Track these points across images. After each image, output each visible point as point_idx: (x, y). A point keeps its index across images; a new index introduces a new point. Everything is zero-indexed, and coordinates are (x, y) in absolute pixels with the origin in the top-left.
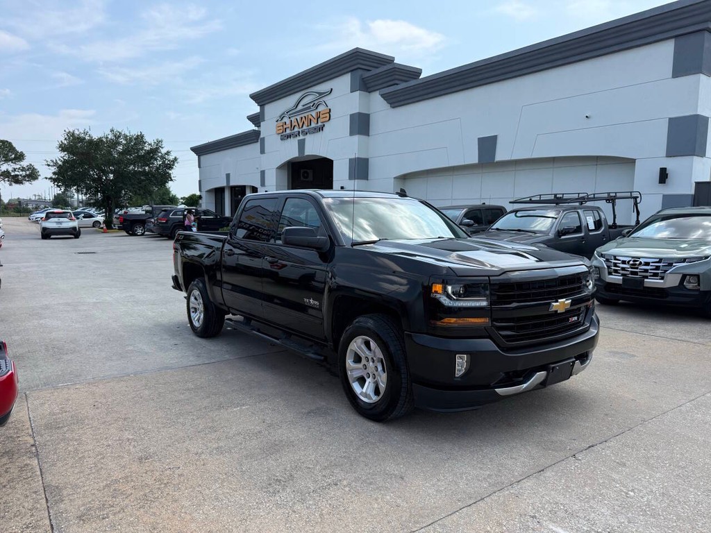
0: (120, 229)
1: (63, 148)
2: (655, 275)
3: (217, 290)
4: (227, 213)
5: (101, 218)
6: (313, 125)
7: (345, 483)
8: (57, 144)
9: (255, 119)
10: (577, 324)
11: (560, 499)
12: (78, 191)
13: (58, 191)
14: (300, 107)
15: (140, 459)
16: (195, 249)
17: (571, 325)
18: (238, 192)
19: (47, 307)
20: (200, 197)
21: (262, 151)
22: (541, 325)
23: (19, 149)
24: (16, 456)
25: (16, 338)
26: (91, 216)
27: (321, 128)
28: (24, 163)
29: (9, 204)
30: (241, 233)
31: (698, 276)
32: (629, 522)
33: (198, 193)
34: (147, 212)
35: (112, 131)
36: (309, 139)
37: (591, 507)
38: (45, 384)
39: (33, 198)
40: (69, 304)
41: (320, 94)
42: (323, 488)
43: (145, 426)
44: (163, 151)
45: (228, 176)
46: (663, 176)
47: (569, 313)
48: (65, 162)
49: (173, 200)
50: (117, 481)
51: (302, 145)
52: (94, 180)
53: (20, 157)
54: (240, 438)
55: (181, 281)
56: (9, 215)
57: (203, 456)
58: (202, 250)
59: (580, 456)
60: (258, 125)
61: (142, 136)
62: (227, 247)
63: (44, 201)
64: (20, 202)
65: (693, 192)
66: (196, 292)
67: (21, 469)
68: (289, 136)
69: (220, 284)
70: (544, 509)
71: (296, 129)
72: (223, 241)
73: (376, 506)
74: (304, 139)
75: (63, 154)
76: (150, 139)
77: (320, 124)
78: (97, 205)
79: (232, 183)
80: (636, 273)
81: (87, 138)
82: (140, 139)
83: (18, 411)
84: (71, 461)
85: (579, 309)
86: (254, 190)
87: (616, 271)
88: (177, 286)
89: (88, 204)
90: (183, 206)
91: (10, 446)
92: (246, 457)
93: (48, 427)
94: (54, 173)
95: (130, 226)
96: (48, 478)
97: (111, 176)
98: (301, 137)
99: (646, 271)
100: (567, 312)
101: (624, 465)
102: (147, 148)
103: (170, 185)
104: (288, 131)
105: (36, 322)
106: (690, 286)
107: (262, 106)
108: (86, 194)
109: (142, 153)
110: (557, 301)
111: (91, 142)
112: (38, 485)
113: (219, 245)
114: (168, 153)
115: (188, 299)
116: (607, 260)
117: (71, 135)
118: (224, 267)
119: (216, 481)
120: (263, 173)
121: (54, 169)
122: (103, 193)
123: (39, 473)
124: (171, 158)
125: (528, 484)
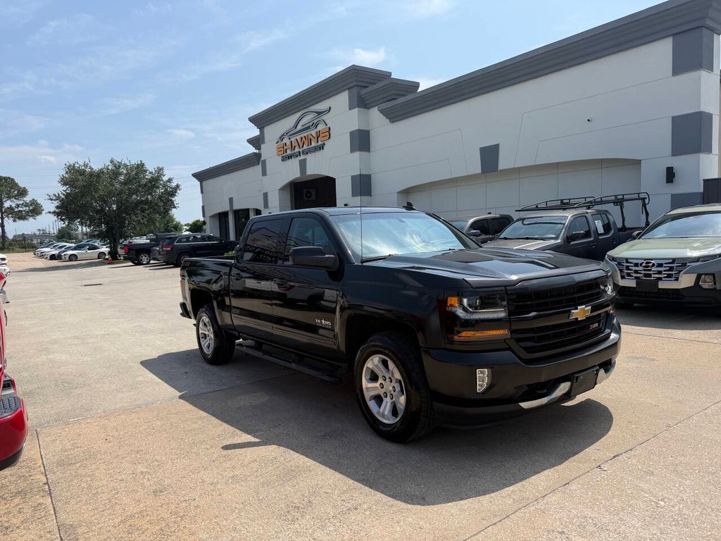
0: (126, 259)
1: (64, 182)
2: (669, 276)
3: (226, 315)
4: (232, 237)
5: (105, 249)
6: (314, 144)
7: (365, 506)
8: (58, 178)
9: (256, 142)
10: (599, 331)
11: (589, 513)
12: (82, 224)
13: (61, 225)
14: (299, 127)
15: (155, 492)
16: (201, 275)
17: (592, 332)
18: (241, 215)
19: (55, 342)
20: (204, 223)
21: (264, 173)
22: (561, 334)
23: (22, 185)
24: (29, 496)
25: (25, 374)
26: (95, 248)
27: (321, 147)
28: (28, 199)
29: (13, 240)
30: (248, 256)
31: (713, 275)
32: (662, 533)
33: (202, 219)
34: (151, 240)
35: (112, 162)
36: (310, 158)
37: (621, 520)
38: (56, 420)
39: (38, 233)
40: (76, 337)
41: (319, 113)
42: (342, 513)
43: (158, 458)
44: (165, 179)
45: (231, 200)
46: (670, 175)
47: (589, 320)
48: (68, 195)
49: (177, 227)
50: (132, 516)
51: (303, 164)
52: (98, 212)
53: (23, 193)
54: (255, 465)
55: (189, 308)
56: (13, 251)
57: (219, 486)
58: (208, 275)
59: (605, 467)
60: (258, 147)
61: (142, 165)
62: (234, 271)
63: (49, 236)
64: (24, 237)
65: (702, 190)
66: (205, 319)
67: (36, 508)
68: (290, 157)
69: (229, 309)
70: (573, 524)
71: (297, 150)
72: (230, 266)
73: (398, 529)
74: (305, 159)
75: (65, 188)
76: (151, 167)
77: (320, 143)
78: (102, 236)
79: (236, 207)
80: (650, 276)
81: (88, 170)
82: (140, 168)
83: (29, 448)
84: (84, 498)
85: (599, 315)
86: (258, 212)
87: (629, 275)
88: (185, 313)
89: (92, 236)
90: (187, 233)
91: (22, 485)
92: (263, 484)
93: (61, 464)
94: (57, 207)
95: (136, 256)
96: (62, 516)
97: (114, 207)
98: (302, 157)
99: (660, 272)
100: (588, 319)
101: (652, 473)
102: (148, 176)
103: (174, 212)
104: (289, 152)
105: (44, 358)
106: (706, 286)
107: (261, 128)
108: (90, 226)
109: (144, 182)
110: (577, 309)
111: (92, 174)
112: (52, 524)
113: (227, 270)
114: (170, 180)
115: (197, 326)
116: (619, 264)
117: (72, 169)
118: (232, 291)
119: (233, 511)
120: (266, 195)
121: (56, 203)
122: (107, 223)
123: (52, 512)
124: (174, 184)
125: (553, 498)
